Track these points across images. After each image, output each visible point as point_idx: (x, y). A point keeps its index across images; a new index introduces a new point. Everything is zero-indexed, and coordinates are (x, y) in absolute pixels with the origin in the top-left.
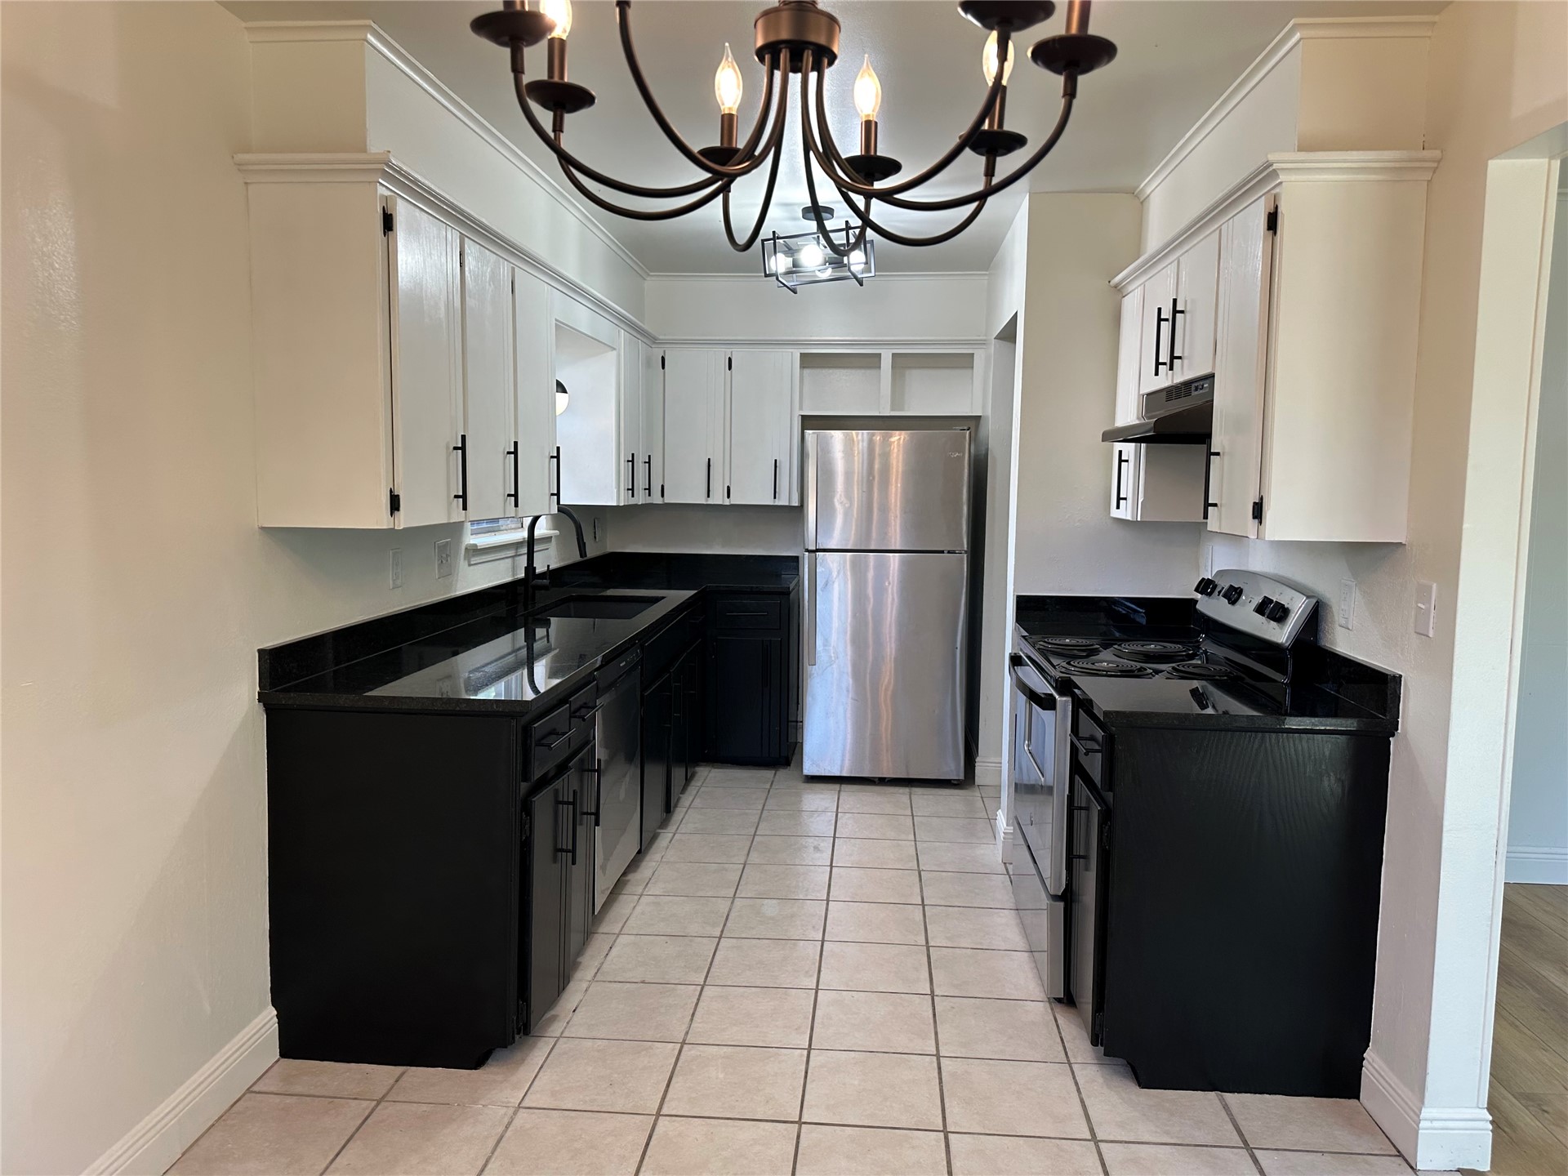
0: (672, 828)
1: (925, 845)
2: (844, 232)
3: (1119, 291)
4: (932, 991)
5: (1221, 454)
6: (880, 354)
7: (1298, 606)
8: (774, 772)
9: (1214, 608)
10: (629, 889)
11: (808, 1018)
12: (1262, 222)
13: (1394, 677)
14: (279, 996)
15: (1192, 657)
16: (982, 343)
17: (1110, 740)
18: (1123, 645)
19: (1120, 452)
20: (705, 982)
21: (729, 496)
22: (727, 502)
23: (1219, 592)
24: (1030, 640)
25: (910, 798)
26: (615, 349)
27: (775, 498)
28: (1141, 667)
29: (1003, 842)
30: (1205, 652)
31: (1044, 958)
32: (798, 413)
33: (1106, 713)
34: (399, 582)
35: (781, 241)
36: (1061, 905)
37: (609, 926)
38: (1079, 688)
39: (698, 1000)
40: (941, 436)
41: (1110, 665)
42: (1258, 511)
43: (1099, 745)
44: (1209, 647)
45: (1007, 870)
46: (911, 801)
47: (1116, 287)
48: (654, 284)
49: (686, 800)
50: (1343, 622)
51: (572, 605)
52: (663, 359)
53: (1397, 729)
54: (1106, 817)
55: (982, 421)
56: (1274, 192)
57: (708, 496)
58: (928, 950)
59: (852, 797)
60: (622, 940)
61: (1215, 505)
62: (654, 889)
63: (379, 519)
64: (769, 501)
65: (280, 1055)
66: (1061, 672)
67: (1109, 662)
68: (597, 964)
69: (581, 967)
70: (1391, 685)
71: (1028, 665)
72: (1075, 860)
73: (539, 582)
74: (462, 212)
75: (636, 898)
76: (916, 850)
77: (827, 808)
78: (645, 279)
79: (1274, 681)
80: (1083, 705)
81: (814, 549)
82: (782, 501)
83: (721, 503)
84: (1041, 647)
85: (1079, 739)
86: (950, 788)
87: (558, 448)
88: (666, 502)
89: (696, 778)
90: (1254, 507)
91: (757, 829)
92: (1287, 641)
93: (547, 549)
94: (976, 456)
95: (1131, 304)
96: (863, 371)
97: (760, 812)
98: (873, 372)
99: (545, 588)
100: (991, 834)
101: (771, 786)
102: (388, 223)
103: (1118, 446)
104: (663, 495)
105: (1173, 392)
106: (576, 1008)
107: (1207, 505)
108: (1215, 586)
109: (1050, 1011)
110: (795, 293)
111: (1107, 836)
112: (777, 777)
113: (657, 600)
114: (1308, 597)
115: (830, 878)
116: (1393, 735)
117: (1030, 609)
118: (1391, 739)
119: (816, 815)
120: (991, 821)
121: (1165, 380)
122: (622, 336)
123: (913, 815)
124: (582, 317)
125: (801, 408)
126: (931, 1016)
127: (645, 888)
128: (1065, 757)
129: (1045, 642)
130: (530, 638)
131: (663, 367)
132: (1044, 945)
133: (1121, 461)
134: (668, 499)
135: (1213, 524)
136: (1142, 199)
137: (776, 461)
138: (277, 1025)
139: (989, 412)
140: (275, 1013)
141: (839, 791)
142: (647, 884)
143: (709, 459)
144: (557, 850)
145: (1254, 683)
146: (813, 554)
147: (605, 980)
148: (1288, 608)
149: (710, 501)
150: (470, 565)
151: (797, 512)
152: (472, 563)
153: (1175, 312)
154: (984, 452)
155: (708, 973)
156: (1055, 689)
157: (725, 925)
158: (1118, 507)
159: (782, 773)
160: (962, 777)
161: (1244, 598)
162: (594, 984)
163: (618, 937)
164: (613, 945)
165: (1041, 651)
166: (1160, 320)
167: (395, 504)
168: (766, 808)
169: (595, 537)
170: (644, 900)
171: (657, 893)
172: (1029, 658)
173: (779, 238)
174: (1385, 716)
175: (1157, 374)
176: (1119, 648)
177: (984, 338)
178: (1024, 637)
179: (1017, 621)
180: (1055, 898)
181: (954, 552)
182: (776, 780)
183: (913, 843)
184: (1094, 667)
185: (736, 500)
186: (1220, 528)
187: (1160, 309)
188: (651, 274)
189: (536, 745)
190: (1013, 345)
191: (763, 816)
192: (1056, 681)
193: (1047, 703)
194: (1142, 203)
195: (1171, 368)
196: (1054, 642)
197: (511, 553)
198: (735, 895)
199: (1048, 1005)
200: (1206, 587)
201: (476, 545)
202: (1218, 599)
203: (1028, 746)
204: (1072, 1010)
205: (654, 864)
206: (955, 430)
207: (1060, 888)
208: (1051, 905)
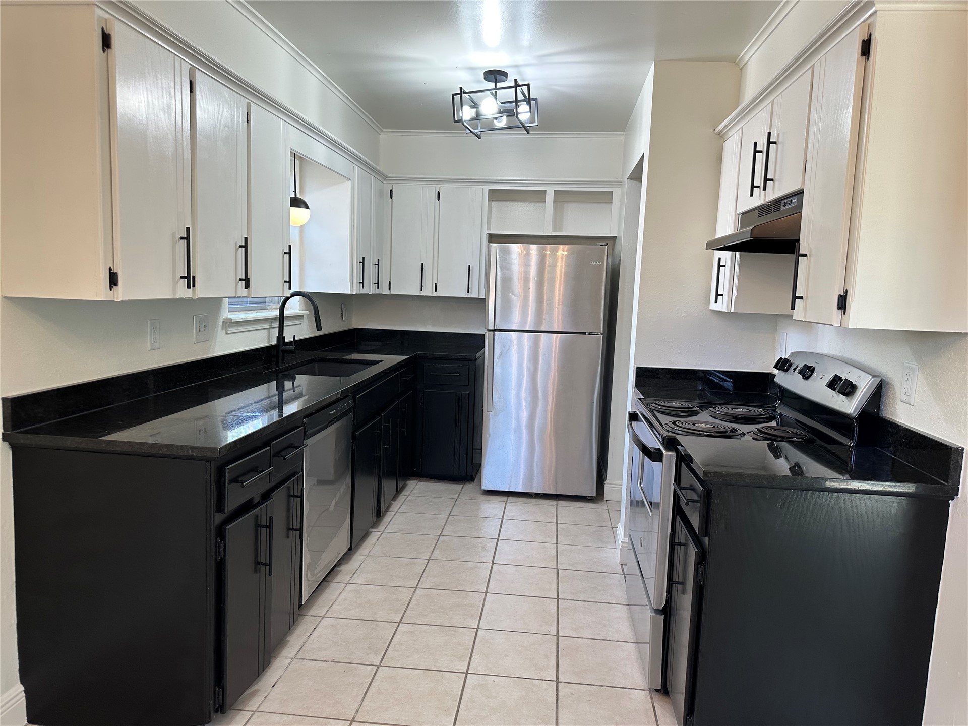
0: (381, 528)
1: (564, 547)
2: (514, 89)
3: (721, 136)
4: (557, 678)
5: (808, 255)
6: (546, 191)
7: (864, 385)
8: (462, 485)
9: (791, 381)
10: (338, 579)
11: (456, 701)
12: (857, 48)
13: (958, 449)
14: (25, 675)
15: (770, 419)
16: (619, 184)
17: (708, 495)
18: (717, 408)
19: (720, 259)
20: (381, 662)
21: (436, 291)
22: (435, 295)
23: (795, 370)
24: (645, 402)
25: (557, 509)
26: (350, 180)
27: (468, 292)
28: (733, 428)
29: (621, 549)
30: (781, 415)
31: (647, 649)
32: (486, 232)
33: (705, 473)
34: (157, 345)
35: (467, 95)
36: (662, 617)
37: (318, 609)
38: (682, 446)
39: (373, 679)
40: (588, 248)
41: (708, 426)
42: (842, 303)
43: (698, 496)
44: (782, 410)
45: (623, 570)
46: (557, 511)
47: (719, 134)
48: (386, 138)
49: (396, 506)
50: (905, 398)
51: (316, 365)
52: (391, 191)
53: (958, 495)
54: (702, 558)
55: (617, 241)
56: (868, 22)
57: (421, 290)
58: (558, 640)
59: (515, 507)
60: (326, 621)
61: (801, 298)
62: (359, 579)
63: (98, 291)
64: (464, 294)
65: (28, 722)
66: (668, 431)
67: (706, 423)
68: (301, 643)
69: (288, 645)
70: (954, 456)
71: (642, 421)
72: (674, 585)
73: (288, 348)
74: (189, 47)
75: (343, 585)
76: (557, 552)
77: (495, 515)
78: (380, 134)
79: (841, 444)
80: (684, 460)
81: (493, 329)
82: (474, 295)
83: (430, 295)
84: (653, 408)
85: (681, 488)
86: (586, 502)
87: (290, 247)
88: (392, 293)
89: (407, 489)
90: (839, 299)
91: (442, 530)
92: (854, 412)
93: (301, 324)
94: (613, 266)
95: (731, 146)
96: (534, 204)
97: (447, 517)
98: (541, 204)
99: (291, 352)
100: (613, 540)
101: (458, 496)
102: (106, 41)
103: (719, 254)
104: (390, 289)
105: (763, 210)
106: (276, 683)
107: (795, 298)
108: (791, 365)
109: (650, 700)
110: (480, 138)
111: (702, 574)
112: (463, 489)
113: (377, 362)
114: (873, 376)
115: (491, 573)
116: (953, 499)
117: (645, 377)
118: (950, 502)
119: (487, 520)
120: (613, 529)
121: (760, 199)
122: (356, 171)
123: (557, 523)
124: (319, 152)
125: (489, 229)
126: (554, 702)
127: (351, 577)
128: (669, 501)
129: (656, 404)
130: (280, 388)
131: (391, 198)
132: (648, 638)
133: (719, 266)
134: (394, 291)
135: (798, 314)
136: (741, 67)
137: (469, 266)
138: (24, 698)
139: (622, 234)
140: (22, 688)
141: (506, 502)
142: (354, 574)
143: (422, 264)
144: (258, 563)
145: (825, 445)
146: (492, 333)
147: (303, 658)
148: (855, 385)
149: (423, 294)
150: (227, 334)
151: (482, 303)
152: (229, 332)
153: (769, 142)
154: (617, 262)
155: (384, 655)
156: (663, 444)
157: (405, 611)
158: (716, 302)
159: (468, 487)
160: (594, 495)
161: (815, 374)
162: (295, 661)
163: (322, 619)
164: (316, 627)
165: (651, 411)
166: (755, 152)
167: (113, 280)
168: (452, 514)
169: (342, 317)
170: (349, 587)
171: (360, 582)
172: (643, 415)
173: (465, 93)
174: (947, 482)
175: (752, 195)
176: (714, 410)
177: (621, 180)
178: (640, 399)
179: (636, 386)
180: (657, 611)
181: (593, 334)
182: (462, 492)
183: (555, 545)
184: (695, 428)
185: (441, 293)
186: (805, 317)
187: (756, 143)
188: (384, 130)
189: (231, 482)
190: (640, 183)
191: (449, 520)
192: (664, 439)
193: (655, 456)
194: (741, 69)
195: (765, 189)
196: (663, 404)
197: (267, 326)
198: (417, 586)
199: (648, 693)
200: (783, 365)
201: (231, 319)
202: (792, 375)
203: (641, 483)
204: (666, 699)
205: (362, 557)
206: (597, 245)
207: (661, 603)
208: (653, 617)
